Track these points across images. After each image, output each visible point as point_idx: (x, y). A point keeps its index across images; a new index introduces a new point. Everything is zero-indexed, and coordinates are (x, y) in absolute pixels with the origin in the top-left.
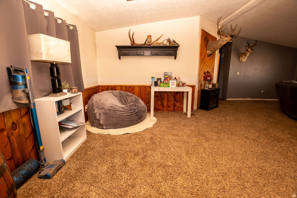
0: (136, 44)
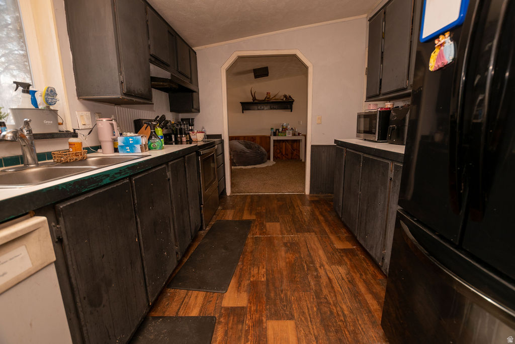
0: (257, 100)
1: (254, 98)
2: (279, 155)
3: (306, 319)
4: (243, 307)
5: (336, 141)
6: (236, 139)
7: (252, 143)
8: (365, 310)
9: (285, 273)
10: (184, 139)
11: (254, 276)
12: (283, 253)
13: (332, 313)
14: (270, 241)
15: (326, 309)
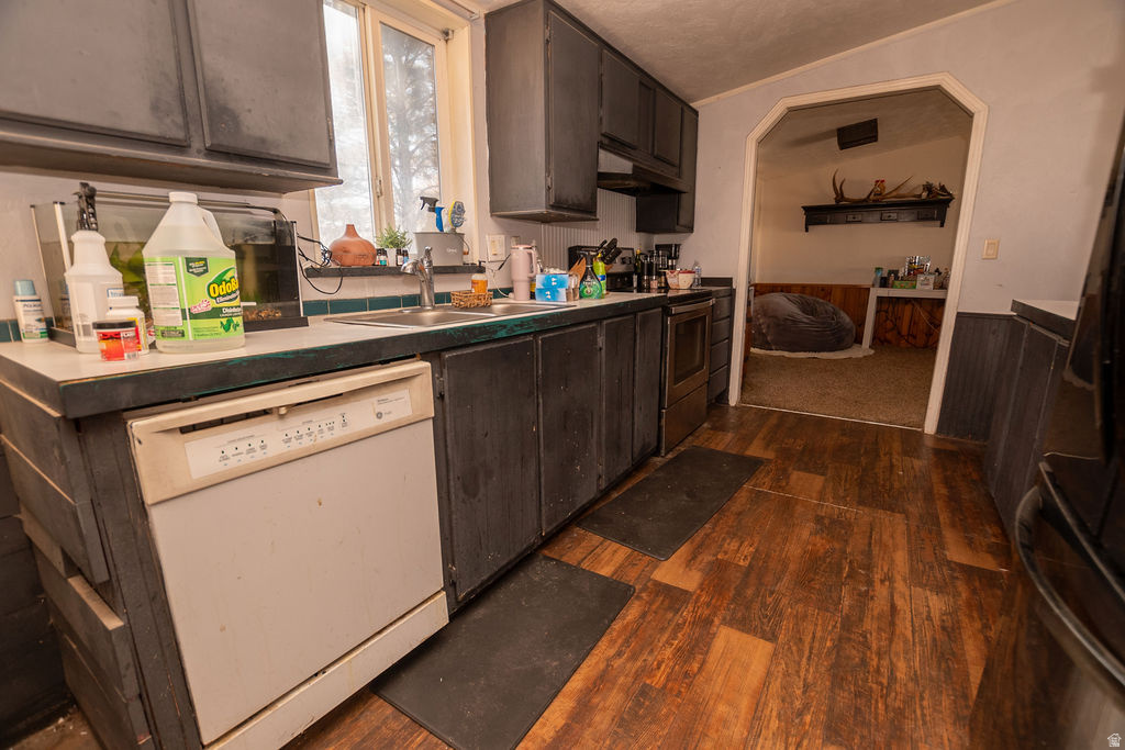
0: (847, 200)
1: (840, 195)
2: (889, 336)
3: (800, 651)
4: (687, 591)
5: (1016, 305)
6: (782, 291)
7: (821, 301)
8: (954, 689)
9: (792, 567)
10: (654, 284)
11: (726, 553)
12: (805, 534)
13: (864, 662)
14: (787, 506)
15: (854, 652)
